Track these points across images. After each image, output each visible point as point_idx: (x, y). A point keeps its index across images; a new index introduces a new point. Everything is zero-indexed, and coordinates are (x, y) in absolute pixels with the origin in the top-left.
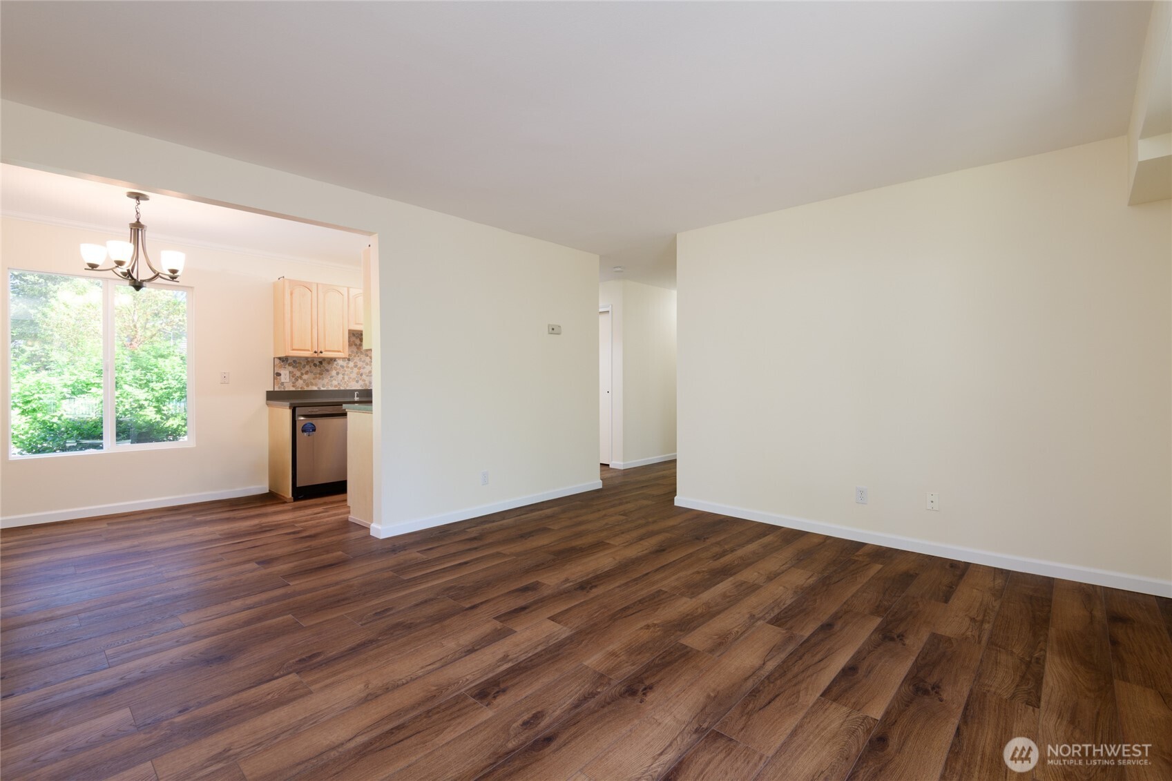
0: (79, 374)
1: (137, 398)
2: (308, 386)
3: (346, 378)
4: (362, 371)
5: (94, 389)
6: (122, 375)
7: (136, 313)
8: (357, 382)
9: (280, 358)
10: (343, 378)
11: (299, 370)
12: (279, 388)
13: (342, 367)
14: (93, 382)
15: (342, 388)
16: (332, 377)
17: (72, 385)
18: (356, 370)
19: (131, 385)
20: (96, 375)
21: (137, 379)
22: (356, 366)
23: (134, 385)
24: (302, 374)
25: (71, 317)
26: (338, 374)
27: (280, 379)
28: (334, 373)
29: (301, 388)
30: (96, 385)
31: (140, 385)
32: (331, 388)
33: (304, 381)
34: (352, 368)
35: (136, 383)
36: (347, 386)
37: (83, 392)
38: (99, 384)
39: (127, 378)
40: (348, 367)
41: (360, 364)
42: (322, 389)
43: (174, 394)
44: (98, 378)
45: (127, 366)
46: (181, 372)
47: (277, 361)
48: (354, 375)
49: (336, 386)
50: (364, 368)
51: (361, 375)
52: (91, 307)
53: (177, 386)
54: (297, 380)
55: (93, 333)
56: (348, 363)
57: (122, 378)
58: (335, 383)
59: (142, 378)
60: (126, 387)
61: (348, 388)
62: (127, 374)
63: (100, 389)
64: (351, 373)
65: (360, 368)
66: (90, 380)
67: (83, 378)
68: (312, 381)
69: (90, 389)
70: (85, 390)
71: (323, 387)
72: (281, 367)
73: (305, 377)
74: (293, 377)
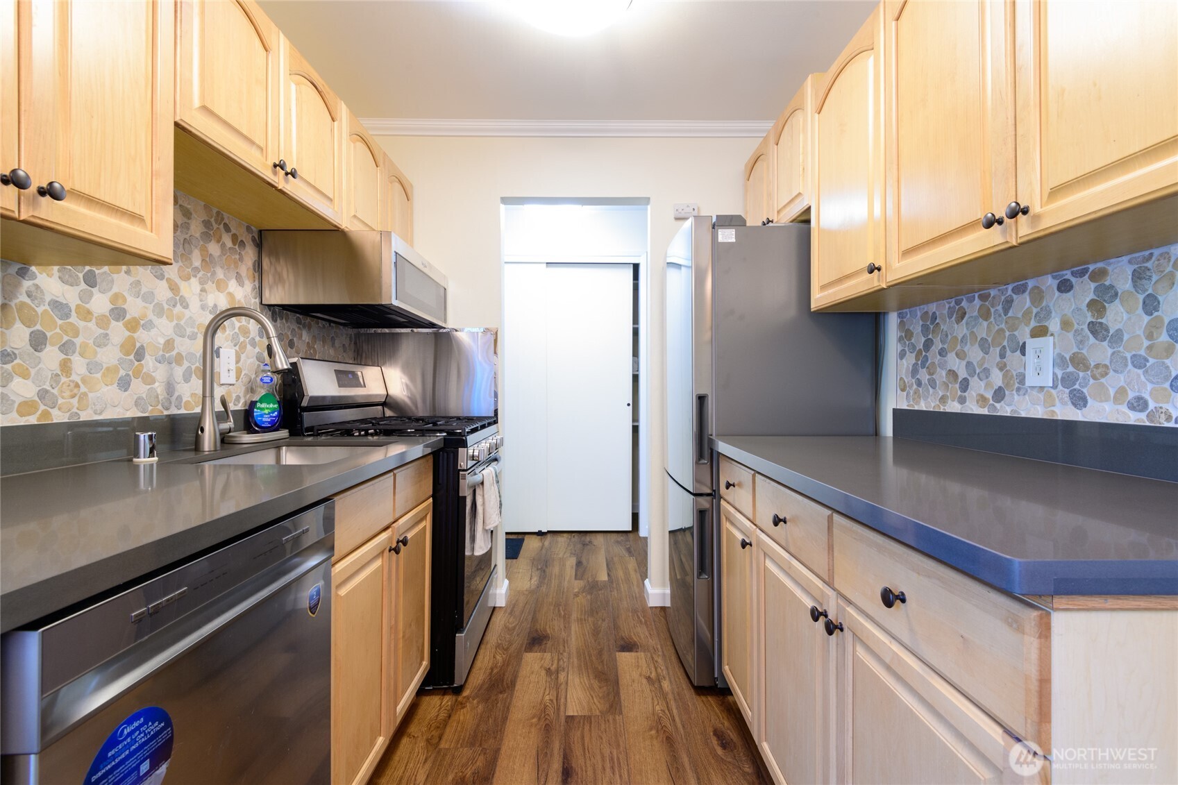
3: (79, 365)
4: (142, 337)
8: (124, 384)
10: (64, 365)
13: (59, 309)
16: (7, 358)
18: (118, 332)
26: (38, 341)
28: (17, 337)
34: (102, 322)
36: (81, 408)
40: (86, 315)
41: (134, 307)
48: (110, 356)
50: (149, 325)
51: (140, 355)
56: (86, 297)
61: (85, 416)
64: (102, 341)
65: (133, 326)
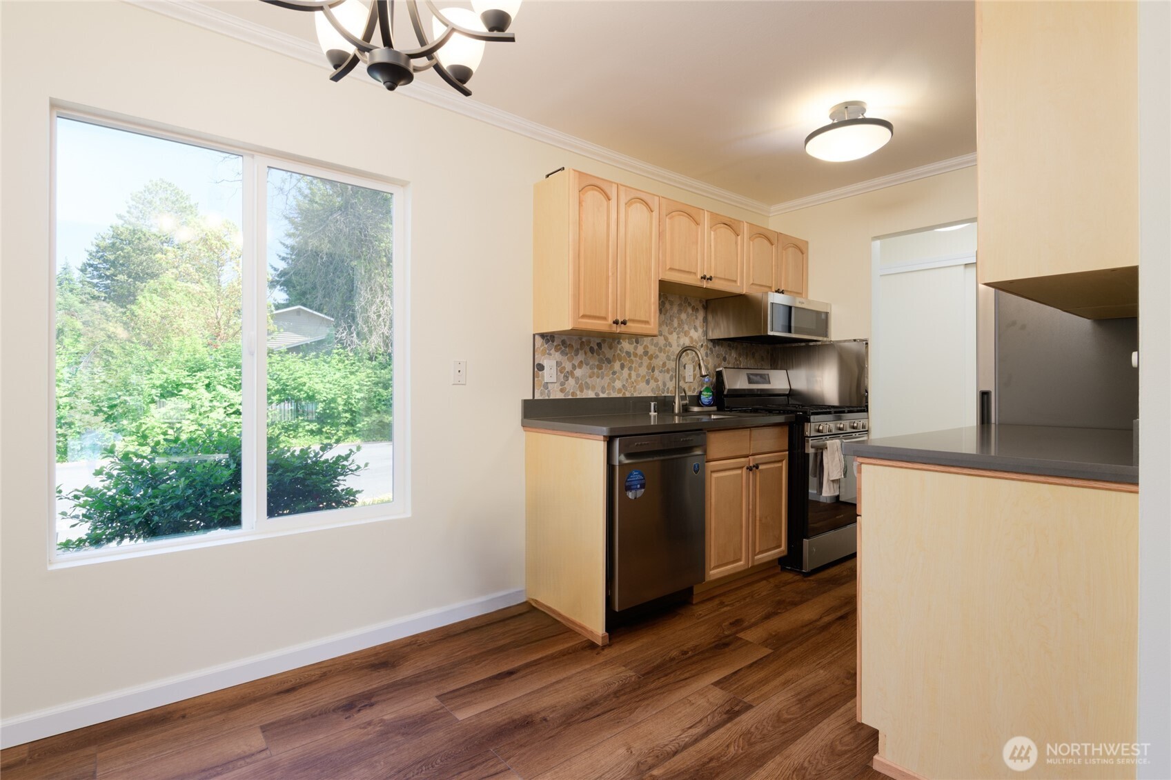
0: (169, 372)
1: (232, 402)
2: (582, 391)
3: (633, 374)
4: (654, 362)
5: (185, 391)
6: (216, 374)
7: (220, 308)
8: (648, 382)
9: (543, 336)
10: (630, 375)
11: (570, 360)
12: (542, 394)
13: (628, 353)
14: (184, 382)
15: (628, 395)
16: (614, 373)
17: (161, 386)
18: (646, 360)
19: (225, 386)
20: (188, 373)
21: (231, 379)
22: (646, 353)
23: (228, 385)
24: (574, 367)
25: (157, 315)
26: (622, 367)
27: (543, 376)
28: (617, 366)
29: (573, 394)
30: (187, 386)
31: (235, 386)
32: (614, 395)
33: (577, 379)
35: (231, 383)
36: (635, 391)
37: (173, 395)
38: (190, 384)
39: (221, 377)
40: (635, 355)
41: (652, 349)
42: (602, 395)
43: (272, 397)
44: (189, 378)
45: (221, 364)
46: (279, 370)
47: (539, 340)
48: (643, 371)
49: (620, 391)
51: (653, 370)
52: (176, 304)
53: (276, 388)
54: (566, 378)
55: (177, 331)
56: (636, 348)
57: (215, 378)
58: (618, 384)
59: (237, 377)
60: (220, 388)
61: (636, 395)
62: (221, 373)
63: (192, 391)
64: (641, 365)
65: (651, 358)
66: (181, 379)
67: (173, 377)
68: (588, 380)
69: (181, 391)
70: (176, 392)
71: (603, 393)
72: (544, 353)
73: (578, 372)
74: (561, 372)
